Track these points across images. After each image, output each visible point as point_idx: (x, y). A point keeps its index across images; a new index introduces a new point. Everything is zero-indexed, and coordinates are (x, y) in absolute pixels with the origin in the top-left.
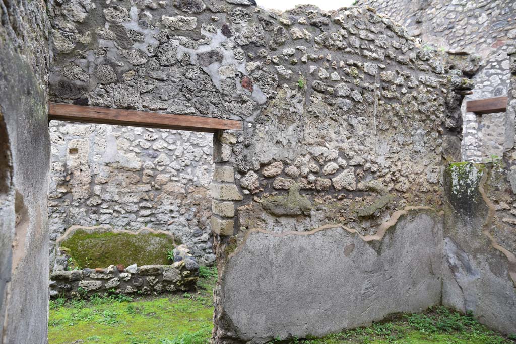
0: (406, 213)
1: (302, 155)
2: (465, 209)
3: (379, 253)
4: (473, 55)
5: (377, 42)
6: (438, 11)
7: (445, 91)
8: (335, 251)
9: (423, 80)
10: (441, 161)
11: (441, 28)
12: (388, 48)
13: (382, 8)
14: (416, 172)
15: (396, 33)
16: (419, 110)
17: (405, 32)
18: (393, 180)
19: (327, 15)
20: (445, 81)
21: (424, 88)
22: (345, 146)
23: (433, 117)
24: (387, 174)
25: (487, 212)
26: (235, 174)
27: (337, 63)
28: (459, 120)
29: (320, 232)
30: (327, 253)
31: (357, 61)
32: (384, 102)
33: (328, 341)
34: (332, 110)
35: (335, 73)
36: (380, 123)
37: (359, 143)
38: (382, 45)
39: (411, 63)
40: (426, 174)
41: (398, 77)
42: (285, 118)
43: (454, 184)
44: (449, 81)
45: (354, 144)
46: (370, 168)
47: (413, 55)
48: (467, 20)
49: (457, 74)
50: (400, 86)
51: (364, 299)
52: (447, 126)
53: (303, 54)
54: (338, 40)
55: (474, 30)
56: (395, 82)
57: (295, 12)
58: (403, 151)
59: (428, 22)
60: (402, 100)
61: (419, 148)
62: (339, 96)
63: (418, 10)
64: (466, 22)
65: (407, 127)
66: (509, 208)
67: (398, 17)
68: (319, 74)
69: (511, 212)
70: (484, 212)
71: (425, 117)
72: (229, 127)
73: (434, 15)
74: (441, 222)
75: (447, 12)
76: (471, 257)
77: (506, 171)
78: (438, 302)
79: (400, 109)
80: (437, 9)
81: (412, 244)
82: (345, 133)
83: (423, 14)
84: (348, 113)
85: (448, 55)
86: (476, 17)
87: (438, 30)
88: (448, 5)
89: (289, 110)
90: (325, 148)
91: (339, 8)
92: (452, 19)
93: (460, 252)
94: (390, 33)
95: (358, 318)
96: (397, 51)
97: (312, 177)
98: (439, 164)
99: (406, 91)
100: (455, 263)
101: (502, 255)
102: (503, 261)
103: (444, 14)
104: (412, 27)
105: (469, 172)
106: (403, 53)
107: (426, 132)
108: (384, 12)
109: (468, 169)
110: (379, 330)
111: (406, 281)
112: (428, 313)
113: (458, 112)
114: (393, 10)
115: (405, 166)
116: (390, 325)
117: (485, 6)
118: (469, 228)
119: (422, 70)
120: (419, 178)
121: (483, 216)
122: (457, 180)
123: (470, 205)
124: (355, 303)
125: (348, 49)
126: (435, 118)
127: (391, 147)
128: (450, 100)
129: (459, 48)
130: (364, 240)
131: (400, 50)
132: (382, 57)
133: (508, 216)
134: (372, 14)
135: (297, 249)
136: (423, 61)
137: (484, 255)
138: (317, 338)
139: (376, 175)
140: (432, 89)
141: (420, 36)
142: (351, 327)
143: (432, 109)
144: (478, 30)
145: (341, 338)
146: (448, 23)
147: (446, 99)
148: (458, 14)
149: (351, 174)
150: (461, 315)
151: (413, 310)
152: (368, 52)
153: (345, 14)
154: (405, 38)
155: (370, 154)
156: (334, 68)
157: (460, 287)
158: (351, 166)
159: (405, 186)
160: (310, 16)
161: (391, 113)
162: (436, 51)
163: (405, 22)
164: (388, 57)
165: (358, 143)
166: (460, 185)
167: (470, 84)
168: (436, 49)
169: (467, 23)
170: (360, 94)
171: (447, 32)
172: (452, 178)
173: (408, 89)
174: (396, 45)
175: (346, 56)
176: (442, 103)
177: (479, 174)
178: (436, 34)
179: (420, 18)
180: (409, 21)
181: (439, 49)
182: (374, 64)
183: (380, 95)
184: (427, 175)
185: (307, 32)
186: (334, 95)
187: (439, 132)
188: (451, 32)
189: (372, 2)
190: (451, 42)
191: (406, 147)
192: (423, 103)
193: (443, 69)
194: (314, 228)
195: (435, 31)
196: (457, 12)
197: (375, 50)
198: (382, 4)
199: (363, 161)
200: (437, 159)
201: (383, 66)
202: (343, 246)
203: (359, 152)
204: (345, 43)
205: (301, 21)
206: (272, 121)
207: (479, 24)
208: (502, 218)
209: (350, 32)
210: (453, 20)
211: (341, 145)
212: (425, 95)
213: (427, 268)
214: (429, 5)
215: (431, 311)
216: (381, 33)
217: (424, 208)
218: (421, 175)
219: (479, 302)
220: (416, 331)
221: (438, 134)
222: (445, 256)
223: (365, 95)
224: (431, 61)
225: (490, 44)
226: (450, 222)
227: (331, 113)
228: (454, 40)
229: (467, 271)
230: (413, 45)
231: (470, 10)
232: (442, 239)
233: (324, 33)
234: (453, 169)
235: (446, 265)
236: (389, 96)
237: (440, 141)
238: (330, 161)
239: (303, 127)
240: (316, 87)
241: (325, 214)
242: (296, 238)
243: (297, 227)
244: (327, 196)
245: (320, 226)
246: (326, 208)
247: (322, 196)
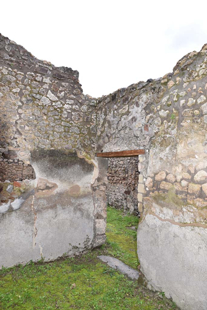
1: (176, 166)
26: (143, 179)
27: (203, 87)
42: (164, 143)
53: (174, 96)
57: (174, 69)
62: (205, 115)
68: (188, 104)
72: (139, 153)
89: (166, 136)
90: (196, 159)
97: (184, 183)
156: (200, 93)
160: (180, 66)
185: (178, 79)
194: (187, 223)
206: (157, 146)
233: (189, 72)
238: (199, 170)
239: (176, 146)
240: (184, 115)
241: (196, 213)
242: (171, 225)
243: (173, 217)
244: (198, 199)
245: (191, 222)
246: (195, 209)
247: (194, 199)
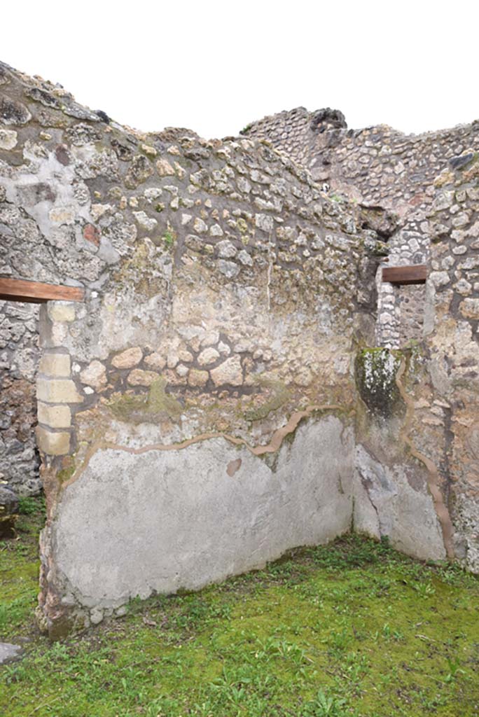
0: (308, 415)
1: (168, 337)
2: (380, 408)
3: (274, 470)
4: (389, 212)
5: (273, 187)
6: (350, 152)
7: (357, 255)
8: (215, 470)
9: (331, 241)
10: (352, 346)
11: (353, 174)
12: (286, 196)
13: (282, 139)
14: (320, 360)
15: (298, 177)
16: (325, 279)
17: (308, 177)
18: (291, 371)
19: (207, 146)
20: (357, 243)
21: (331, 250)
22: (229, 325)
23: (342, 289)
24: (283, 363)
25: (405, 412)
26: (71, 365)
27: (219, 211)
28: (374, 294)
29: (194, 445)
30: (204, 473)
31: (246, 211)
32: (280, 267)
33: (207, 595)
34: (212, 276)
35: (217, 225)
36: (275, 294)
37: (248, 322)
38: (280, 191)
39: (315, 218)
40: (334, 363)
41: (299, 235)
42: (145, 286)
43: (367, 375)
44: (362, 244)
45: (240, 323)
46: (262, 356)
47: (318, 208)
48: (383, 168)
49: (372, 236)
50: (302, 247)
51: (255, 533)
52: (359, 301)
53: (173, 198)
54: (222, 181)
55: (389, 181)
56: (295, 241)
57: (164, 137)
58: (305, 333)
59: (337, 164)
60: (304, 266)
61: (325, 329)
62: (221, 258)
63: (325, 147)
64: (381, 169)
65: (310, 301)
66: (429, 405)
67: (302, 154)
68: (195, 226)
69: (432, 410)
70: (401, 411)
71: (334, 289)
72: (63, 296)
73: (345, 157)
74: (351, 425)
75: (359, 154)
76: (387, 468)
77: (426, 360)
78: (348, 528)
79: (302, 277)
80: (348, 149)
81: (316, 455)
82: (228, 307)
83: (332, 154)
84: (233, 280)
85: (360, 209)
86: (392, 166)
87: (349, 175)
88: (360, 146)
89: (151, 274)
90: (202, 328)
91: (224, 136)
92: (365, 163)
93: (374, 463)
94: (289, 177)
95: (248, 559)
96: (298, 201)
97: (183, 369)
98: (350, 350)
99: (309, 254)
100: (368, 478)
101: (422, 464)
102: (422, 471)
103: (356, 156)
104: (319, 168)
105: (385, 360)
106: (306, 205)
107: (333, 308)
108: (284, 145)
109: (383, 357)
110: (275, 572)
111: (308, 504)
112: (336, 544)
113: (372, 283)
114: (295, 144)
115: (306, 353)
116: (289, 564)
117: (401, 153)
118: (385, 431)
119: (328, 228)
120: (324, 367)
121: (401, 417)
122: (370, 370)
123: (386, 403)
124: (244, 539)
125: (234, 195)
126: (345, 290)
127: (289, 328)
128: (363, 268)
129: (374, 201)
130: (255, 452)
131: (301, 200)
132: (279, 208)
133: (428, 415)
134: (268, 149)
135: (163, 470)
136: (331, 216)
137: (402, 465)
138: (193, 593)
139: (269, 365)
140: (341, 253)
141: (328, 182)
142: (239, 572)
143: (340, 279)
144: (395, 181)
145: (225, 589)
146: (361, 168)
147: (357, 266)
148: (372, 159)
149: (236, 364)
150: (376, 542)
151: (319, 541)
152: (261, 200)
153: (232, 146)
154: (308, 184)
155: (261, 336)
156: (215, 219)
157: (375, 508)
158: (236, 353)
159: (307, 379)
160: (184, 145)
161: (289, 282)
162: (347, 203)
163: (309, 161)
164: (286, 208)
165: (245, 321)
166: (374, 376)
167: (385, 249)
168: (347, 200)
169: (382, 172)
170: (249, 256)
171: (360, 179)
172: (365, 368)
173: (311, 251)
174: (297, 193)
175: (232, 203)
176: (353, 272)
177: (396, 363)
178: (347, 180)
179: (328, 158)
180: (314, 160)
181: (351, 200)
182: (268, 217)
183: (275, 257)
184: (335, 365)
185: (179, 167)
186: (215, 256)
187: (349, 308)
188: (364, 180)
189: (268, 131)
190: (364, 193)
191: (309, 327)
192: (330, 271)
193: (354, 227)
194: (186, 440)
195: (346, 176)
196: (371, 156)
197: (270, 197)
198: (281, 134)
199: (252, 345)
200: (347, 343)
201: (280, 220)
202: (226, 462)
203: (247, 335)
204: (231, 186)
205: (171, 151)
206: (127, 289)
207: (395, 174)
208: (421, 417)
209: (237, 171)
210: (366, 165)
211: (223, 324)
212: (333, 260)
213: (335, 485)
214: (339, 143)
215: (340, 540)
216: (279, 175)
217: (331, 407)
218: (327, 365)
219: (396, 524)
220: (322, 570)
221: (347, 311)
222: (357, 468)
223: (256, 257)
224: (340, 216)
225: (407, 200)
226: (363, 424)
227: (210, 280)
228: (367, 191)
229: (383, 486)
230: (319, 194)
231: (386, 156)
232: (354, 447)
233: (203, 170)
234: (366, 356)
235: (359, 479)
236: (287, 260)
237: (351, 319)
238: (206, 347)
239: (171, 298)
240: (190, 244)
241: (201, 418)
242: (160, 454)
243: (161, 438)
244: (204, 395)
245: (194, 436)
246: (202, 411)
247: (197, 395)
